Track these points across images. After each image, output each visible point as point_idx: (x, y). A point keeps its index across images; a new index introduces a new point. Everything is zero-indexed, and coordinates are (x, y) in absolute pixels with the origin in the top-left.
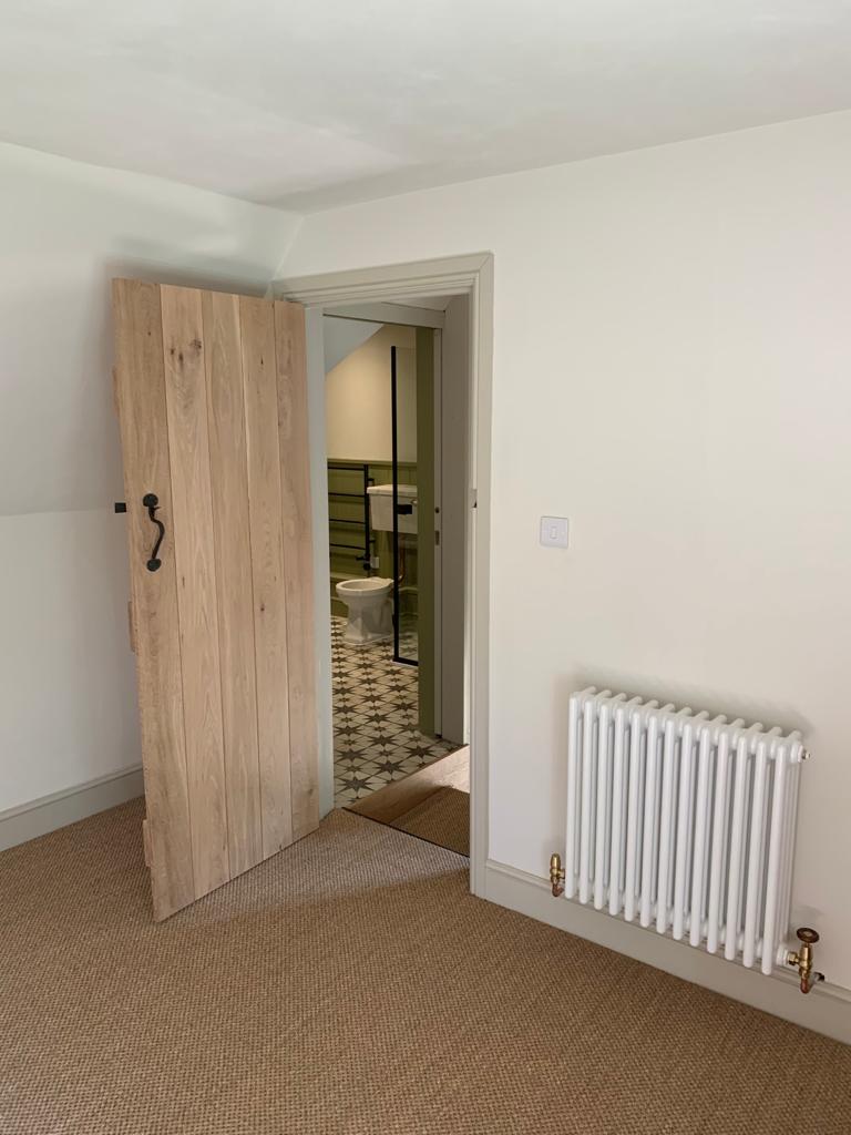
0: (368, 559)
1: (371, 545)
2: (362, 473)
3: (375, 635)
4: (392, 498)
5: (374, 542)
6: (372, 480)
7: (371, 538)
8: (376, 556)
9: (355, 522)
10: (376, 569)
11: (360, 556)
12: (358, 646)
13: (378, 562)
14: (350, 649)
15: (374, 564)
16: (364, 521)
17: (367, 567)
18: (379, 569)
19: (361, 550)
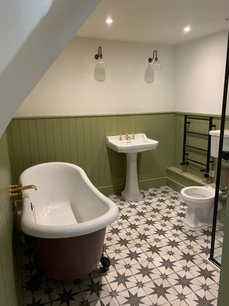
0: (208, 172)
1: (210, 164)
2: (208, 122)
3: (203, 224)
4: (219, 139)
5: (212, 162)
6: (215, 126)
7: (211, 160)
8: (213, 170)
9: (202, 149)
10: (212, 178)
11: (202, 169)
12: (191, 230)
13: (214, 174)
14: (185, 233)
15: (211, 175)
16: (207, 150)
17: (206, 176)
18: (214, 178)
19: (204, 166)
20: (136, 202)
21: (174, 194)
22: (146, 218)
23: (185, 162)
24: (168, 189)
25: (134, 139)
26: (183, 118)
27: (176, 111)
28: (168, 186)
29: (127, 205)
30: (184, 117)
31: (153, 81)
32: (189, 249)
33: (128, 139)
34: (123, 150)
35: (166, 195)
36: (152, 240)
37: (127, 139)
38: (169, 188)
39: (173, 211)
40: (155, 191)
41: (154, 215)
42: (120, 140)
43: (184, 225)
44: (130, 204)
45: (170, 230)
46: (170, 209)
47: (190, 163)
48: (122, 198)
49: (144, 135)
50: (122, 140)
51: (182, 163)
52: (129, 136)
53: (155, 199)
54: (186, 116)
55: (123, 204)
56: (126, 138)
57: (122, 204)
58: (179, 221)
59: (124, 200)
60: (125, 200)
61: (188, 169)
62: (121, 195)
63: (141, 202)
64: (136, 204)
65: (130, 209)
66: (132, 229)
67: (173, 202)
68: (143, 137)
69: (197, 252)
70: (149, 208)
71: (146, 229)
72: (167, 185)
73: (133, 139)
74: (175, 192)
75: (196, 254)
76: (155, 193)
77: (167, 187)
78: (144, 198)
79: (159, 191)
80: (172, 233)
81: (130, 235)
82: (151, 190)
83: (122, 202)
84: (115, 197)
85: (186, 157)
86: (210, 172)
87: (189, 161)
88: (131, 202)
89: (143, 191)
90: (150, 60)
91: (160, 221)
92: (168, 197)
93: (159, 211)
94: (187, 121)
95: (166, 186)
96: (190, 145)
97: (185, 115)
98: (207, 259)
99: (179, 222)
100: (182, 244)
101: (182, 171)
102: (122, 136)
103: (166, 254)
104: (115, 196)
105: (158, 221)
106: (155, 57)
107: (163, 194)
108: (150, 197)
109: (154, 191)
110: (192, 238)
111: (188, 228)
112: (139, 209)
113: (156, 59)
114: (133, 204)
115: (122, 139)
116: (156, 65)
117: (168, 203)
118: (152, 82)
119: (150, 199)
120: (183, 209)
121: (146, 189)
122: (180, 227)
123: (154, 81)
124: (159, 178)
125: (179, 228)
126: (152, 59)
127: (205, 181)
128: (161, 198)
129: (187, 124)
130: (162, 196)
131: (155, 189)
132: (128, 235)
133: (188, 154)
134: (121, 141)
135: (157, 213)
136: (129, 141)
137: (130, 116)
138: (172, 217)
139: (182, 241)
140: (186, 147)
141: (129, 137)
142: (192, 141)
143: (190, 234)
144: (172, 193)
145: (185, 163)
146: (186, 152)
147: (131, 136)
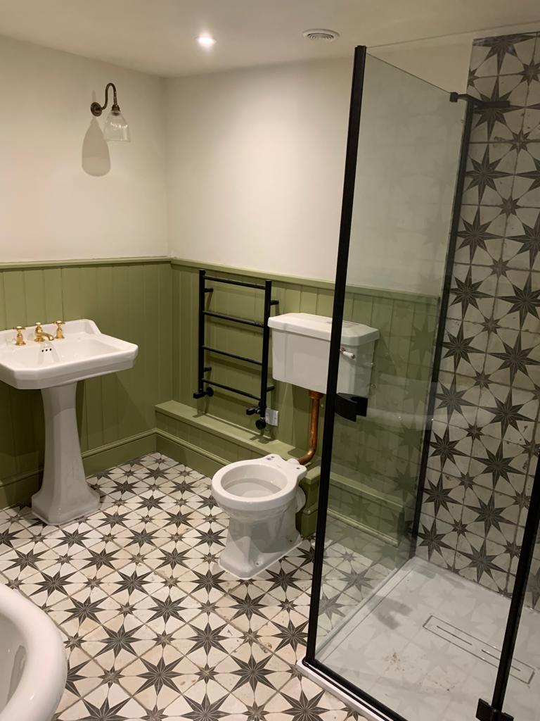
0: (263, 415)
1: (269, 394)
2: (263, 292)
3: (268, 556)
5: (272, 389)
6: (276, 303)
7: (269, 385)
8: (273, 408)
9: (247, 360)
10: (272, 427)
11: (251, 409)
12: (242, 582)
13: (277, 417)
14: (229, 594)
15: (271, 419)
16: (261, 362)
17: (261, 425)
18: (277, 427)
19: (256, 400)
20: (80, 523)
21: (181, 473)
22: (117, 570)
23: (205, 390)
24: (163, 461)
25: (63, 337)
26: (195, 278)
27: (172, 255)
28: (161, 454)
29: (54, 537)
30: (198, 275)
31: (109, 171)
32: (251, 642)
33: (43, 340)
34: (32, 381)
35: (160, 480)
36: (147, 641)
37: (40, 339)
38: (164, 457)
39: (187, 530)
40: (130, 473)
41: (139, 555)
42: (18, 344)
43: (224, 569)
44: (64, 532)
45: (190, 594)
46: (178, 525)
47: (216, 392)
48: (34, 513)
49: (92, 323)
50: (24, 343)
51: (196, 392)
52: (45, 331)
53: (133, 502)
54: (204, 274)
55: (40, 535)
56: (35, 338)
57: (38, 538)
58: (209, 558)
59: (44, 520)
60: (47, 520)
61: (211, 406)
62: (30, 505)
63: (96, 519)
64: (82, 528)
65: (64, 550)
66: (82, 620)
67: (182, 499)
68: (90, 331)
69: (270, 646)
70: (122, 534)
71: (125, 609)
72: (158, 451)
73: (57, 338)
74: (182, 468)
75: (269, 654)
76: (131, 480)
77: (158, 456)
78: (101, 502)
79: (141, 472)
80: (198, 601)
81: (79, 646)
82: (118, 474)
83: (37, 530)
84: (12, 517)
85: (205, 378)
86: (266, 414)
87: (214, 388)
88: (66, 523)
89: (94, 481)
90: (96, 109)
91: (157, 570)
92: (168, 486)
93: (152, 538)
94: (206, 286)
95: (154, 452)
96: (215, 348)
97: (200, 271)
98: (300, 663)
99: (209, 562)
100: (229, 631)
101: (195, 412)
102: (22, 331)
103: (194, 682)
104: (12, 513)
105: (152, 571)
106: (111, 103)
107: (151, 481)
108: (118, 495)
109: (125, 474)
110: (249, 606)
111: (236, 576)
112: (94, 542)
113: (116, 108)
114: (71, 529)
115: (25, 340)
116: (116, 126)
117: (169, 505)
118: (105, 173)
119: (119, 503)
120: (211, 519)
121: (103, 473)
122: (213, 577)
123: (111, 171)
124: (138, 436)
125: (212, 582)
126: (102, 106)
127: (257, 436)
128: (148, 495)
129: (206, 294)
130: (150, 488)
131: (127, 468)
132: (72, 647)
133: (210, 369)
134: (21, 347)
135: (145, 545)
136: (46, 345)
137: (45, 270)
138: (188, 550)
139: (228, 622)
140: (205, 351)
141: (48, 336)
142: (219, 338)
143: (242, 592)
144: (175, 472)
145: (204, 393)
146: (206, 366)
147: (49, 328)
